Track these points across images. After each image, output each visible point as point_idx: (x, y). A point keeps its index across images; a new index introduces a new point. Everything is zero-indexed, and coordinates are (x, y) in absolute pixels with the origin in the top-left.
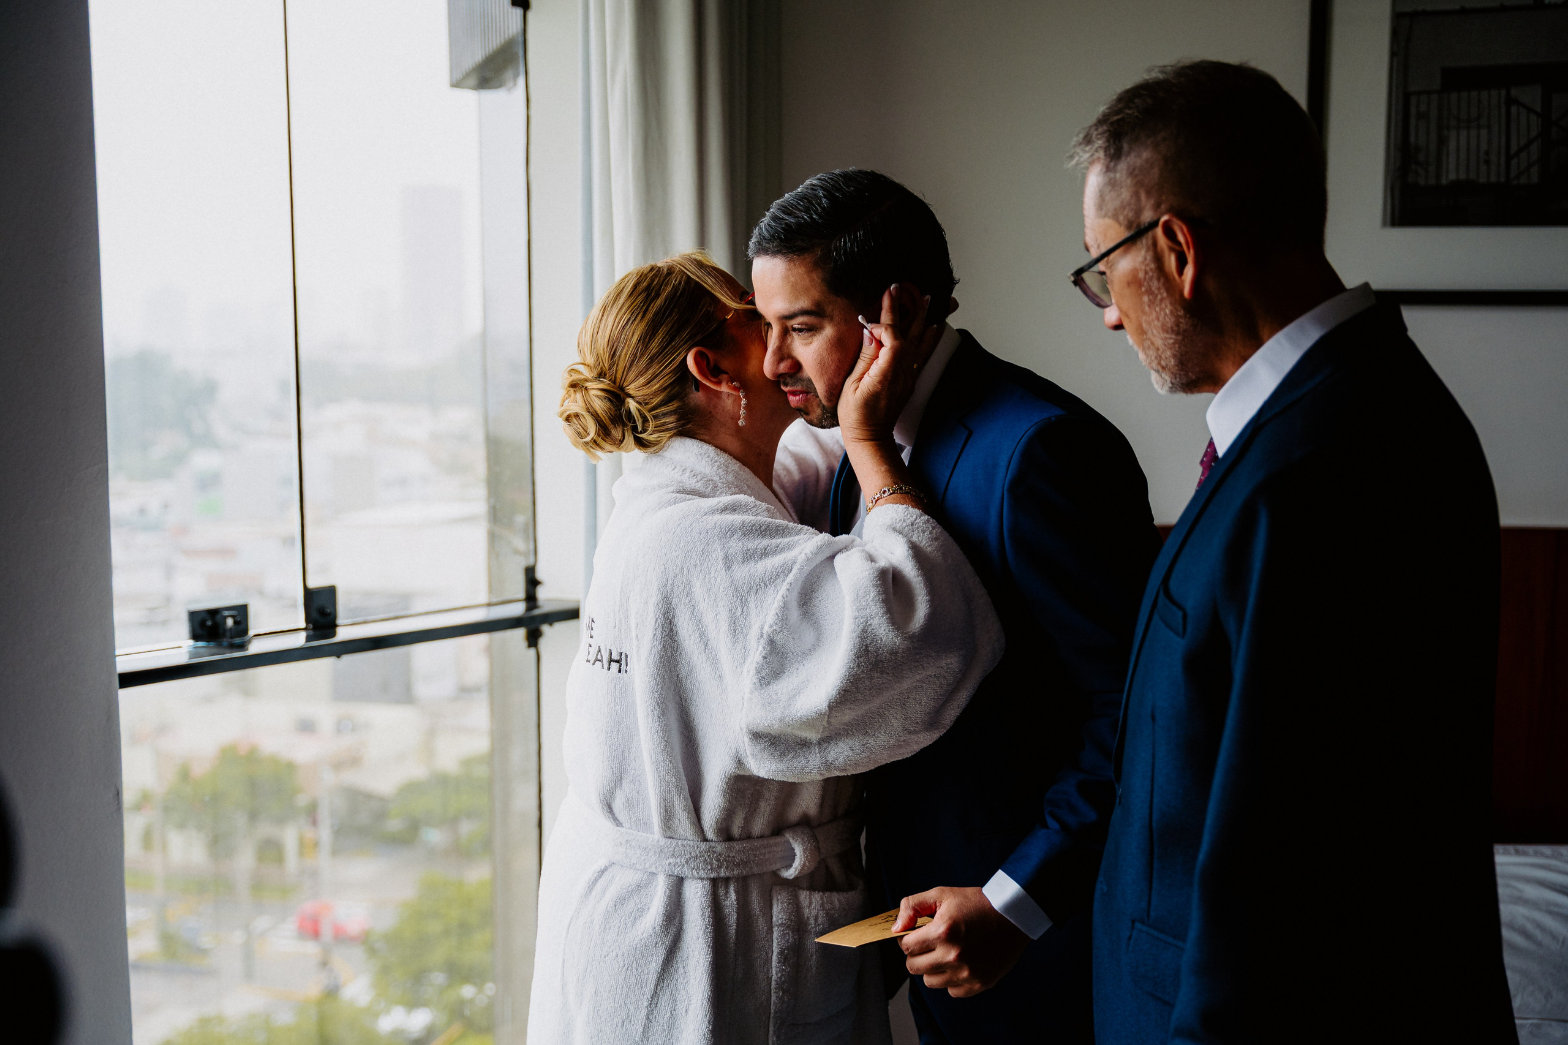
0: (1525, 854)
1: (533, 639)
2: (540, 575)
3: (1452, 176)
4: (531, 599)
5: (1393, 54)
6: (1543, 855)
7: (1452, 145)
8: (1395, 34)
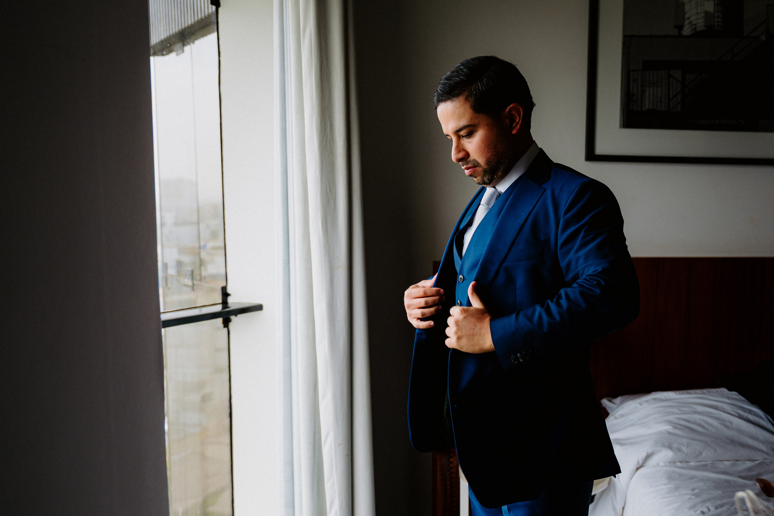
0: (691, 393)
1: (226, 323)
2: (229, 291)
3: (647, 107)
4: (225, 303)
5: (623, 53)
6: (698, 394)
7: (647, 94)
8: (624, 44)
